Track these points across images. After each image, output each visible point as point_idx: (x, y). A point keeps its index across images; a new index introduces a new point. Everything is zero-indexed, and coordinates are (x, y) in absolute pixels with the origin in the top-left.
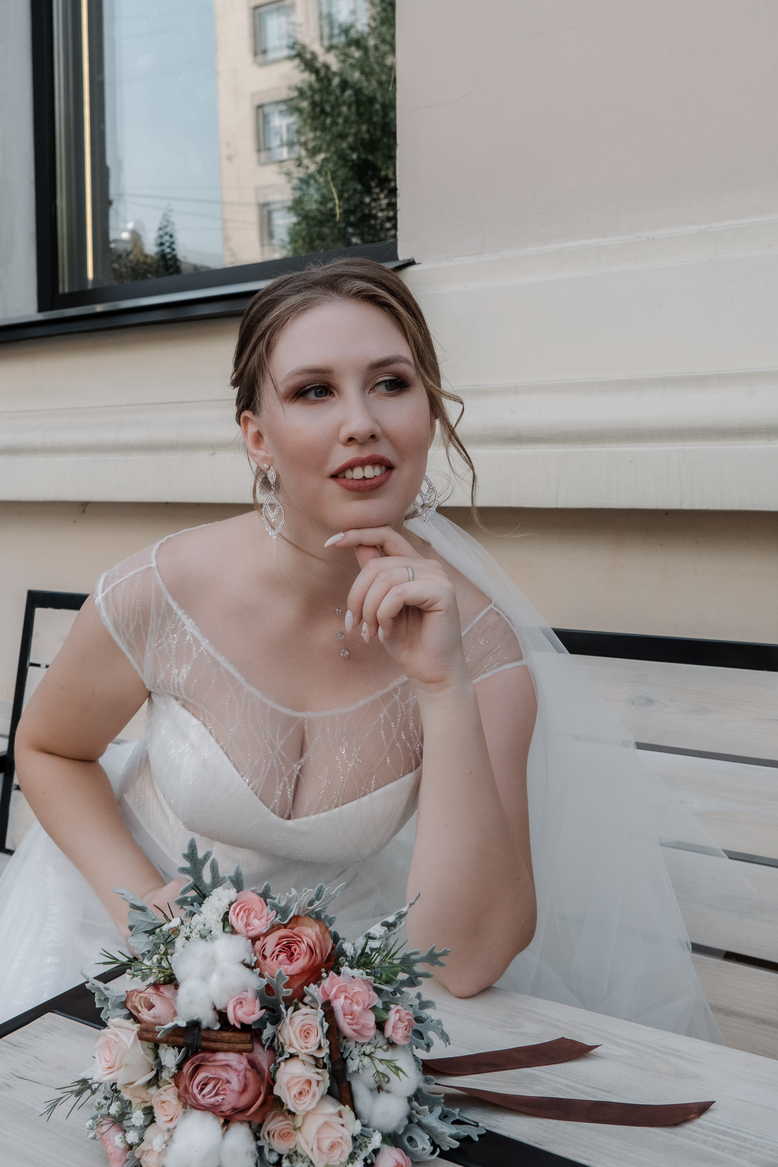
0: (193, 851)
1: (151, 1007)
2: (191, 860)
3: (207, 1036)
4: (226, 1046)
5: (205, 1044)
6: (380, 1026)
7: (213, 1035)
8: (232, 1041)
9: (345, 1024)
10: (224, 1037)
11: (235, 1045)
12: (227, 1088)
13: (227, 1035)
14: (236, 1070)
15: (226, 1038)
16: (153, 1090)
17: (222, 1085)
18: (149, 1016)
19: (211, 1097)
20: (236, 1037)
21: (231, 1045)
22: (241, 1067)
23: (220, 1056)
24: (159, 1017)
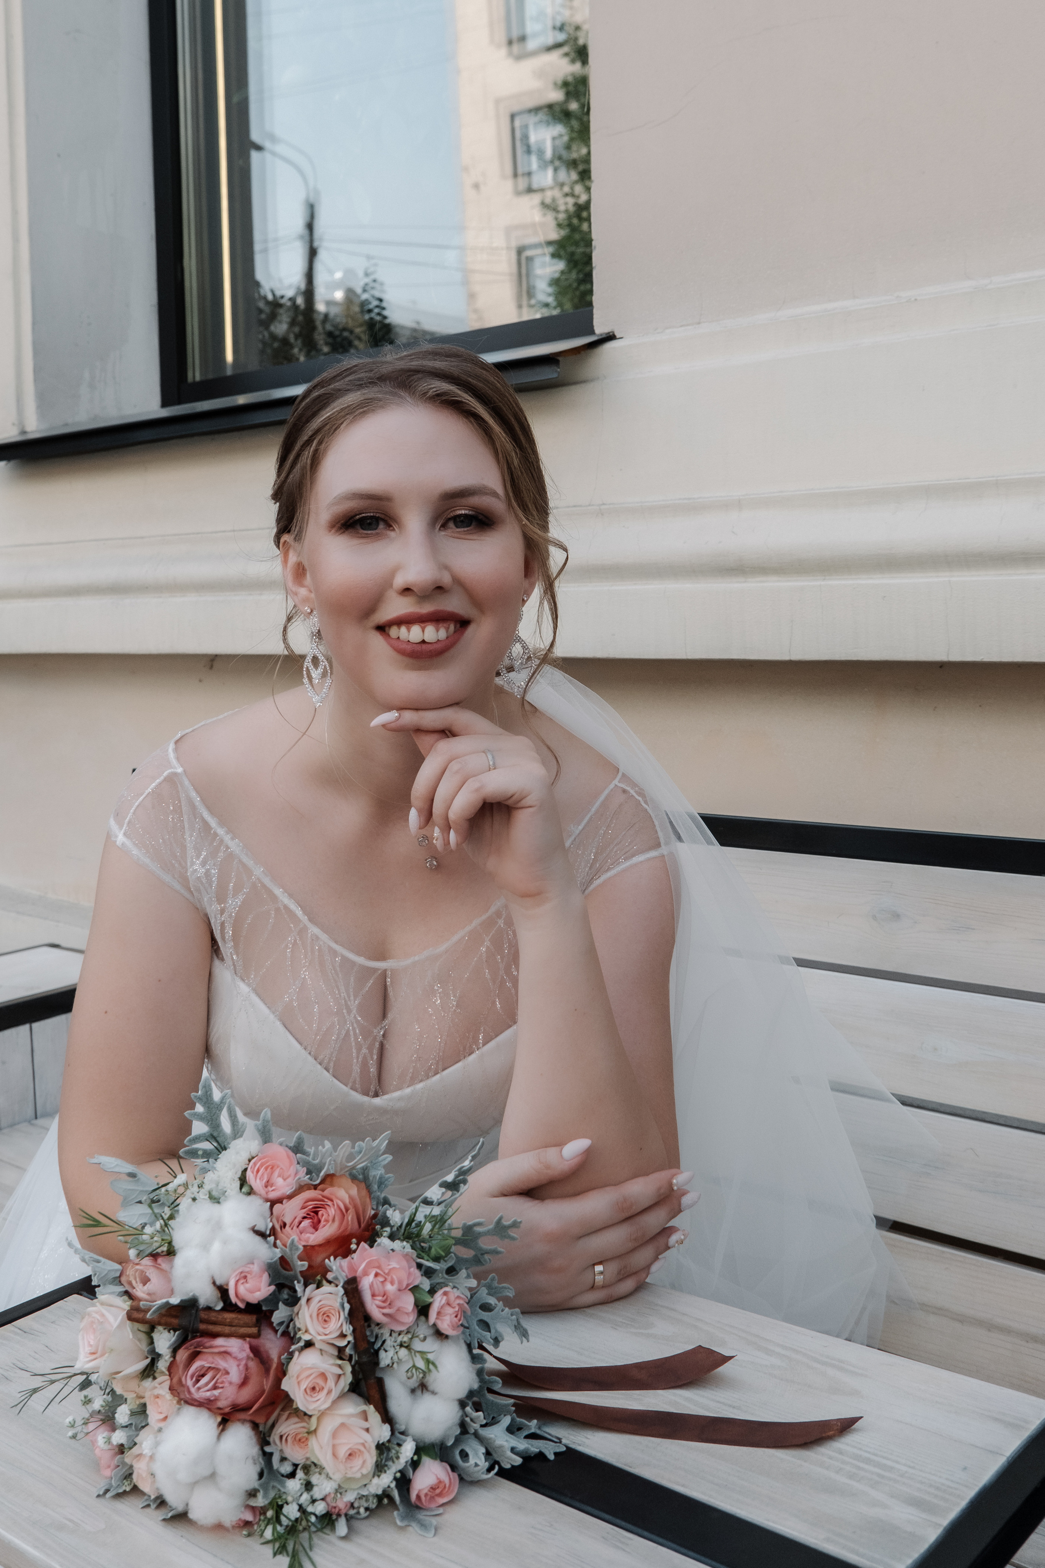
0: (207, 1092)
1: (145, 1281)
2: (205, 1103)
3: (206, 1317)
4: (227, 1330)
5: (202, 1327)
6: (423, 1310)
7: (213, 1316)
8: (234, 1324)
9: (373, 1308)
10: (226, 1319)
11: (238, 1328)
12: (224, 1380)
13: (229, 1316)
14: (235, 1358)
15: (228, 1320)
16: (148, 1383)
17: (220, 1376)
18: (144, 1293)
19: (208, 1391)
20: (239, 1319)
21: (233, 1329)
22: (243, 1355)
23: (220, 1341)
24: (154, 1294)
